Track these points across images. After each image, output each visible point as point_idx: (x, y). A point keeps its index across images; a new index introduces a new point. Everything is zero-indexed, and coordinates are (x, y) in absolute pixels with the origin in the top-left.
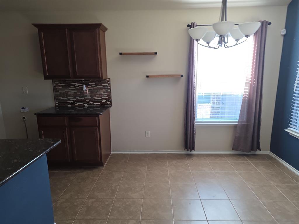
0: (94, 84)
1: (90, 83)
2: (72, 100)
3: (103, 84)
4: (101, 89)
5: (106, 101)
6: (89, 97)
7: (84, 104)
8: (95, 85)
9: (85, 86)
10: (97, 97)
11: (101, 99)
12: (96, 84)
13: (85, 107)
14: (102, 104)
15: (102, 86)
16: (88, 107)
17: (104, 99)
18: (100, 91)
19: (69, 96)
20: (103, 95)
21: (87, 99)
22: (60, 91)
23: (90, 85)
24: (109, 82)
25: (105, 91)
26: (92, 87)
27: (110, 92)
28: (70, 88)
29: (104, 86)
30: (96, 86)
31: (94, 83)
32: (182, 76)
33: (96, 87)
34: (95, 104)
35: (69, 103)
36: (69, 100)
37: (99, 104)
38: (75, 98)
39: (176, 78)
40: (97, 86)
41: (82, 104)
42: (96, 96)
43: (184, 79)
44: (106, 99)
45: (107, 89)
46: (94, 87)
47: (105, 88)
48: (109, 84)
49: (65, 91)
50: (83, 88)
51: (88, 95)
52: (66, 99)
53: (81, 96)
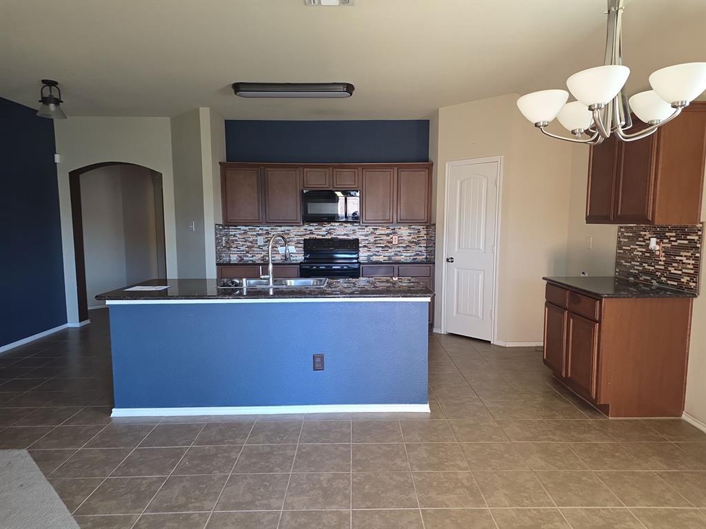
0: (674, 237)
1: (667, 234)
2: (637, 268)
3: (688, 237)
4: (685, 248)
5: (688, 278)
6: (661, 265)
7: (653, 281)
8: (674, 239)
9: (654, 240)
10: (674, 267)
11: (680, 272)
12: (677, 237)
13: (653, 288)
14: (680, 285)
15: (686, 242)
16: (658, 288)
17: (686, 273)
18: (682, 254)
20: (684, 263)
21: (658, 270)
22: (624, 248)
23: (667, 237)
24: (700, 233)
25: (690, 254)
27: (697, 259)
28: (637, 243)
29: (690, 241)
30: (676, 241)
31: (674, 234)
33: (676, 244)
34: (669, 282)
35: (632, 275)
36: (633, 267)
37: (676, 284)
38: (641, 265)
40: (679, 241)
41: (649, 278)
42: (674, 265)
44: (688, 275)
45: (694, 247)
46: (673, 243)
48: (700, 237)
49: (629, 248)
51: (661, 261)
52: (629, 264)
53: (650, 261)
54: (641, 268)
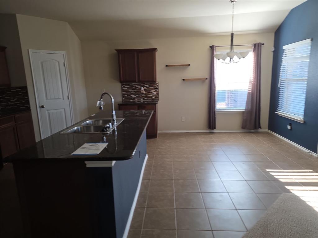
1: (146, 85)
2: (134, 96)
4: (153, 89)
6: (144, 95)
7: (141, 100)
9: (142, 87)
11: (152, 96)
12: (149, 86)
14: (153, 99)
16: (144, 101)
19: (132, 94)
20: (153, 93)
23: (145, 87)
26: (147, 88)
27: (158, 91)
28: (133, 89)
29: (154, 87)
32: (207, 79)
33: (149, 88)
35: (132, 99)
36: (132, 97)
38: (135, 95)
39: (203, 80)
42: (149, 94)
43: (207, 81)
44: (155, 96)
45: (156, 89)
47: (155, 89)
48: (158, 86)
50: (141, 89)
51: (144, 93)
52: (130, 96)
53: (139, 94)
54: (135, 97)
